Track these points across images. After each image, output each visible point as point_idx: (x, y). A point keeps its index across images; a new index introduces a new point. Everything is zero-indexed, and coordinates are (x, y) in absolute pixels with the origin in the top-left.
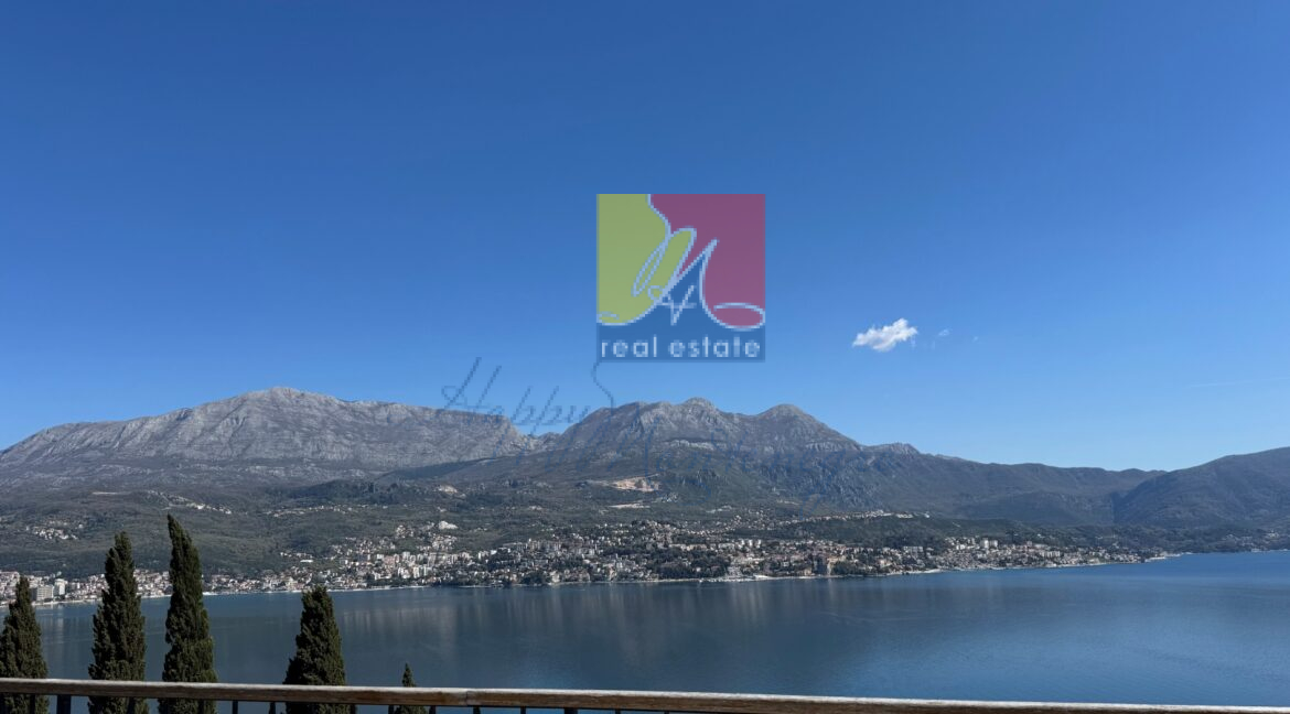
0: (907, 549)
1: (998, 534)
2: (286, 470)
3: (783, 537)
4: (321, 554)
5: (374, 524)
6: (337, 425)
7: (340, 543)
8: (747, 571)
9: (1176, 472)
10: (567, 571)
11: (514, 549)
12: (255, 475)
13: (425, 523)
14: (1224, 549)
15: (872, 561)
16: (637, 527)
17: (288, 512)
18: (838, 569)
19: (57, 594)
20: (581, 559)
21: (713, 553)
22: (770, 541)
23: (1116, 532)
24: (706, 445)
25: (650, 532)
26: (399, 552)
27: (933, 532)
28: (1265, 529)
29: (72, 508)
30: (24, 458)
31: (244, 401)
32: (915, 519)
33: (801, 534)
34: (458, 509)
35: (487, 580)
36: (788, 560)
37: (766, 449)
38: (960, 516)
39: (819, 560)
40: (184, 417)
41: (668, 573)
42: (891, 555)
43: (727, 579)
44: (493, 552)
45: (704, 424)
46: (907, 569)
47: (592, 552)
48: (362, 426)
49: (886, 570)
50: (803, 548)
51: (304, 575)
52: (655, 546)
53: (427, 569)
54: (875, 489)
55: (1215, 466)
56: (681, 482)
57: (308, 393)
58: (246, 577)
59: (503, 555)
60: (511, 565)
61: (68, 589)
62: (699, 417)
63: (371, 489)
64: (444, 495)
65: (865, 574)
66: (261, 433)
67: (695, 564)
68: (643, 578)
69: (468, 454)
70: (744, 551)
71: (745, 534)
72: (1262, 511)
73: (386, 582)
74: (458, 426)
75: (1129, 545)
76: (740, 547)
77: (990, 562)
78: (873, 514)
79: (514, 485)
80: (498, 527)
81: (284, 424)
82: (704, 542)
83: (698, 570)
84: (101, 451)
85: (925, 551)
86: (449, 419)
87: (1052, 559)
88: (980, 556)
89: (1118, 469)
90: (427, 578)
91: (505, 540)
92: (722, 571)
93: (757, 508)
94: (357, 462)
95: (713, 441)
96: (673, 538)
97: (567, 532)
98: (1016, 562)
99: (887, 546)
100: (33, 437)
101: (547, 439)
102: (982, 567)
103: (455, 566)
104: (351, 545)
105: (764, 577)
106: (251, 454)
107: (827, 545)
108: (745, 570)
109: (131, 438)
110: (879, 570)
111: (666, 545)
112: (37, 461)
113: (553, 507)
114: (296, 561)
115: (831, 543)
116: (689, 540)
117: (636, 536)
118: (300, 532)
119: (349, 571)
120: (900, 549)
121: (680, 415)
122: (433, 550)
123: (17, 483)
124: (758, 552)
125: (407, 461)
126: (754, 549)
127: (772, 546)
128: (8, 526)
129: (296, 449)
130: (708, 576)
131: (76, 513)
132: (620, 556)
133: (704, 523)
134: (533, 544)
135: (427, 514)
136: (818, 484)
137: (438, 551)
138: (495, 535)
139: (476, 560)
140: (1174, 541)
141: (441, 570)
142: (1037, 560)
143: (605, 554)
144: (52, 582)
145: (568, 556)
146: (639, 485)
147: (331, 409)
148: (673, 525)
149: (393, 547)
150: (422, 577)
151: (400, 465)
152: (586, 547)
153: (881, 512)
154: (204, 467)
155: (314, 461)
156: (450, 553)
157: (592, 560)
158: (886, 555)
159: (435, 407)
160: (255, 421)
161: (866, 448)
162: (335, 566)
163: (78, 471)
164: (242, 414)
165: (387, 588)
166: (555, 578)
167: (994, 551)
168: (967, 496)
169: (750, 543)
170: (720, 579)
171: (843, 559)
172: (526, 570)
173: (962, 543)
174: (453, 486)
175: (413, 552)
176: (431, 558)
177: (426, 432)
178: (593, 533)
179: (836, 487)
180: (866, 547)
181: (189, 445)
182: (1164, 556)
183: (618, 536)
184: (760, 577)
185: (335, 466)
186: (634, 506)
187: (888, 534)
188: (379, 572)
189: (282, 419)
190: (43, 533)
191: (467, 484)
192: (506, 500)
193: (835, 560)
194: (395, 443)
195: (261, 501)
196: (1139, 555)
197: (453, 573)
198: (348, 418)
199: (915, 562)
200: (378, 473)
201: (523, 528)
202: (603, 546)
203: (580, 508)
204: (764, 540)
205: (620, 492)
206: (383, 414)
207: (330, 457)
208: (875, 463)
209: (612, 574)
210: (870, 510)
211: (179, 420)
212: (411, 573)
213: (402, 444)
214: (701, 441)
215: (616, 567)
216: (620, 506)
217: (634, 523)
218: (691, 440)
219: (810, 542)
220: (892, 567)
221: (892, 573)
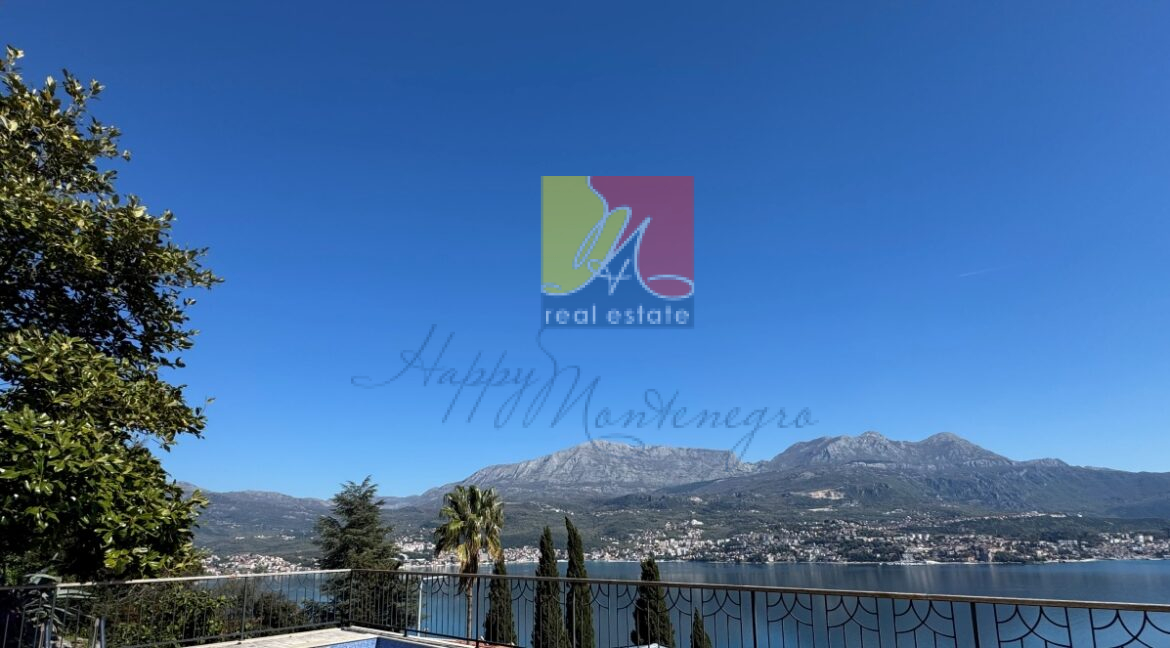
0: (1062, 543)
1: (1152, 531)
2: (602, 489)
3: (948, 532)
4: (624, 539)
5: (653, 521)
6: (629, 460)
7: (633, 532)
8: (918, 557)
10: (779, 554)
11: (743, 539)
12: (586, 492)
13: (683, 521)
15: (1029, 552)
16: (828, 524)
17: (604, 513)
18: (998, 557)
20: (788, 546)
21: (890, 544)
22: (937, 536)
24: (878, 465)
25: (839, 528)
26: (669, 539)
27: (1086, 529)
31: (578, 449)
32: (1068, 518)
33: (963, 530)
34: (705, 512)
35: (724, 558)
36: (954, 549)
37: (930, 467)
38: (1113, 516)
39: (981, 550)
40: (547, 459)
41: (854, 558)
42: (1048, 546)
43: (903, 563)
44: (728, 540)
45: (876, 449)
46: (1063, 558)
47: (796, 542)
48: (639, 459)
49: (1043, 559)
50: (966, 541)
51: (614, 552)
52: (843, 538)
53: (685, 550)
54: (1028, 495)
56: (861, 492)
59: (734, 542)
60: (740, 549)
62: (873, 445)
63: (650, 499)
64: (694, 503)
65: (1024, 562)
66: (587, 467)
67: (875, 552)
68: (835, 561)
69: (708, 476)
70: (915, 543)
71: (917, 530)
73: (661, 557)
74: (700, 459)
76: (912, 539)
77: (1146, 554)
78: (1028, 515)
79: (739, 496)
80: (730, 524)
81: (600, 462)
82: (882, 536)
83: (878, 555)
84: (508, 480)
85: (1080, 544)
86: (696, 454)
88: (1135, 548)
90: (686, 555)
91: (734, 533)
92: (897, 558)
93: (923, 510)
94: (641, 483)
95: (885, 462)
96: (856, 532)
97: (776, 527)
99: (1043, 540)
101: (760, 465)
102: (1138, 557)
103: (703, 548)
104: (640, 534)
105: (933, 562)
106: (583, 479)
107: (987, 538)
108: (917, 556)
110: (1037, 559)
111: (852, 537)
113: (768, 511)
114: (609, 543)
115: (990, 537)
116: (870, 534)
117: (828, 531)
118: (611, 525)
120: (1055, 542)
121: (858, 445)
122: (689, 538)
124: (927, 543)
125: (670, 482)
126: (923, 541)
127: (939, 538)
129: (607, 476)
130: (886, 560)
132: (817, 544)
133: (881, 521)
134: (754, 535)
135: (684, 515)
136: (976, 491)
137: (693, 539)
138: (728, 529)
139: (716, 545)
141: (695, 551)
143: (806, 543)
145: (779, 544)
146: (828, 494)
147: (625, 451)
148: (856, 523)
149: (665, 536)
150: (683, 555)
151: (667, 484)
152: (792, 538)
153: (1035, 513)
154: (559, 487)
155: (617, 483)
156: (700, 540)
157: (797, 547)
158: (1042, 547)
159: (685, 447)
160: (584, 461)
161: (1018, 463)
162: (632, 547)
164: (577, 456)
165: (662, 561)
166: (771, 559)
167: (1149, 544)
168: (1119, 499)
169: (920, 536)
170: (897, 563)
171: (1002, 549)
172: (750, 553)
173: (1116, 537)
174: (700, 497)
175: (677, 539)
176: (688, 543)
177: (681, 463)
178: (798, 529)
179: (993, 494)
180: (1022, 540)
181: (550, 476)
183: (815, 530)
184: (928, 562)
185: (628, 486)
186: (826, 510)
187: (1043, 530)
188: (657, 550)
189: (600, 457)
191: (708, 496)
192: (735, 506)
193: (995, 550)
194: (663, 471)
195: (589, 507)
197: (702, 553)
198: (635, 456)
199: (1071, 553)
200: (653, 490)
201: (747, 525)
202: (804, 537)
203: (785, 511)
204: (932, 534)
205: (815, 500)
206: (655, 453)
207: (626, 480)
208: (1027, 475)
209: (811, 557)
210: (1025, 512)
211: (545, 461)
212: (676, 552)
213: (666, 471)
214: (875, 462)
215: (814, 552)
216: (815, 510)
217: (826, 521)
218: (867, 462)
219: (972, 536)
220: (1048, 556)
221: (1050, 561)
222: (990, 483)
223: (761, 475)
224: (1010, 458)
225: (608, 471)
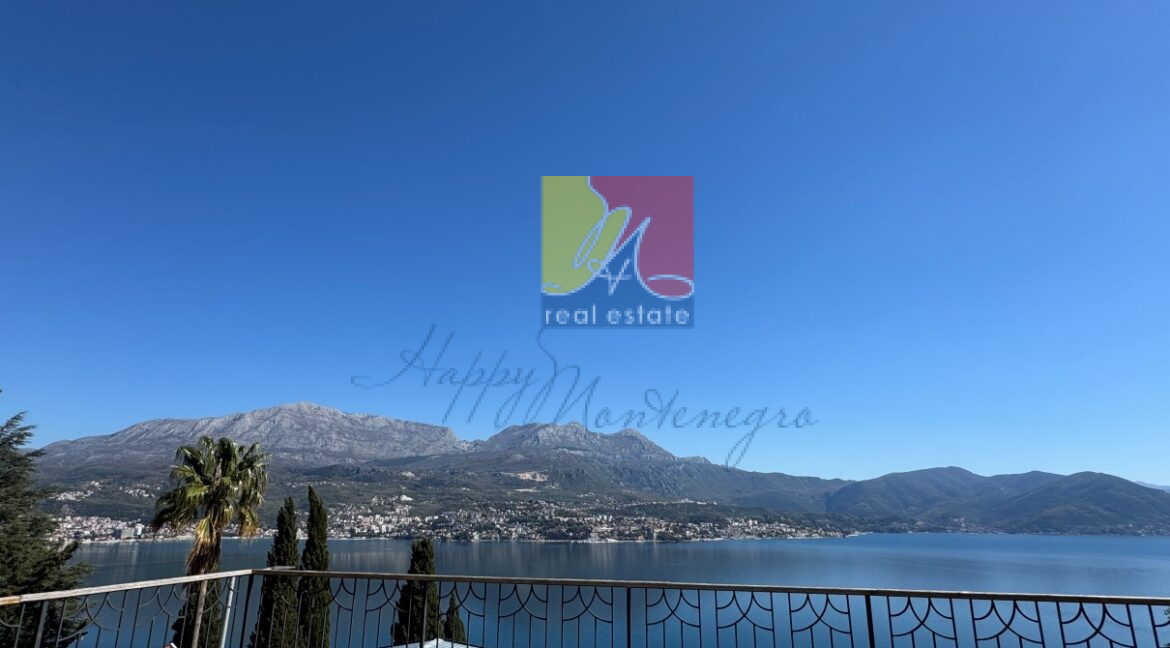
0: (703, 525)
1: (757, 517)
2: (303, 457)
3: (626, 514)
5: (358, 495)
6: (338, 427)
7: (334, 507)
8: (602, 536)
9: (862, 482)
10: (484, 532)
11: (451, 516)
12: (282, 459)
13: (392, 496)
14: (892, 531)
15: (682, 532)
16: (532, 504)
17: (302, 484)
18: (661, 536)
19: (135, 535)
20: (494, 524)
21: (581, 524)
22: (618, 517)
23: (827, 517)
24: (579, 452)
25: (541, 508)
26: (374, 515)
27: (718, 514)
28: (914, 518)
29: (154, 476)
30: (125, 440)
31: (280, 410)
32: (708, 505)
33: (637, 513)
34: (415, 488)
36: (629, 529)
37: (617, 457)
38: (734, 505)
39: (648, 530)
40: (239, 418)
41: (552, 536)
42: (694, 528)
43: (590, 541)
44: (436, 517)
45: (578, 438)
46: (703, 537)
47: (501, 520)
48: (357, 430)
49: (690, 538)
50: (638, 522)
52: (543, 517)
53: (391, 527)
54: (684, 485)
55: (885, 478)
56: (562, 476)
57: (323, 407)
58: (269, 528)
59: (442, 520)
60: (447, 526)
61: (144, 531)
62: (575, 434)
63: (358, 472)
64: (406, 478)
65: (677, 540)
66: (288, 431)
67: (569, 531)
68: (534, 539)
69: (423, 452)
70: (601, 523)
71: (603, 512)
72: (914, 508)
73: (363, 535)
75: (835, 526)
76: (599, 520)
77: (752, 534)
78: (683, 501)
79: (453, 473)
80: (440, 501)
81: (305, 426)
82: (576, 516)
83: (571, 534)
84: (179, 438)
85: (714, 526)
86: (413, 428)
87: (790, 533)
88: (747, 530)
89: (829, 478)
90: (390, 533)
91: (444, 510)
92: (586, 536)
93: (610, 495)
94: (350, 453)
95: (584, 450)
96: (555, 512)
97: (486, 506)
98: (769, 535)
99: (691, 522)
100: (133, 426)
101: (476, 444)
102: (748, 537)
103: (410, 525)
104: (342, 508)
105: (612, 541)
106: (278, 447)
107: (653, 520)
109: (199, 431)
110: (685, 538)
111: (551, 517)
112: (134, 443)
113: (477, 489)
115: (656, 519)
116: (566, 514)
117: (531, 510)
119: (339, 526)
120: (700, 525)
121: (563, 433)
122: (395, 514)
123: (118, 457)
124: (610, 524)
125: (383, 454)
126: (607, 522)
127: (619, 520)
128: (107, 486)
129: (311, 443)
130: (577, 539)
131: (156, 479)
132: (520, 523)
133: (576, 503)
134: (463, 513)
135: (393, 490)
136: (648, 480)
137: (399, 516)
138: (438, 506)
139: (424, 522)
140: (862, 524)
141: (401, 528)
142: (781, 534)
143: (510, 522)
144: (133, 526)
145: (486, 522)
146: (534, 476)
147: (336, 418)
148: (555, 504)
149: (370, 511)
150: (387, 532)
151: (378, 457)
153: (687, 500)
155: (322, 451)
156: (407, 517)
157: (501, 526)
158: (690, 528)
159: (404, 420)
160: (286, 424)
161: (679, 459)
163: (162, 450)
164: (278, 418)
165: (364, 538)
166: (476, 536)
167: (755, 527)
168: (739, 491)
169: (605, 517)
170: (585, 541)
171: (663, 530)
172: (457, 530)
173: (736, 521)
174: (413, 472)
175: (383, 515)
177: (397, 436)
178: (503, 508)
179: (660, 483)
180: (677, 522)
181: (239, 437)
182: (857, 534)
183: (519, 510)
184: (609, 540)
185: (335, 455)
186: (531, 490)
187: (691, 514)
188: (358, 527)
189: (303, 423)
190: (131, 491)
191: (421, 471)
192: (446, 483)
193: (658, 530)
194: (376, 442)
195: (285, 476)
196: (842, 532)
197: (409, 530)
198: (347, 424)
199: (708, 533)
200: (363, 461)
201: (457, 502)
202: (509, 516)
203: (494, 490)
204: (614, 516)
205: (522, 481)
206: (370, 422)
207: (333, 449)
208: (684, 469)
209: (514, 535)
210: (681, 499)
211: (235, 420)
212: (380, 529)
213: (380, 443)
214: (576, 449)
215: (517, 530)
216: (521, 490)
217: (530, 501)
218: (570, 449)
219: (643, 518)
220: (694, 536)
221: (694, 540)
222: (659, 474)
223: (475, 453)
224: (675, 455)
225: (312, 437)
